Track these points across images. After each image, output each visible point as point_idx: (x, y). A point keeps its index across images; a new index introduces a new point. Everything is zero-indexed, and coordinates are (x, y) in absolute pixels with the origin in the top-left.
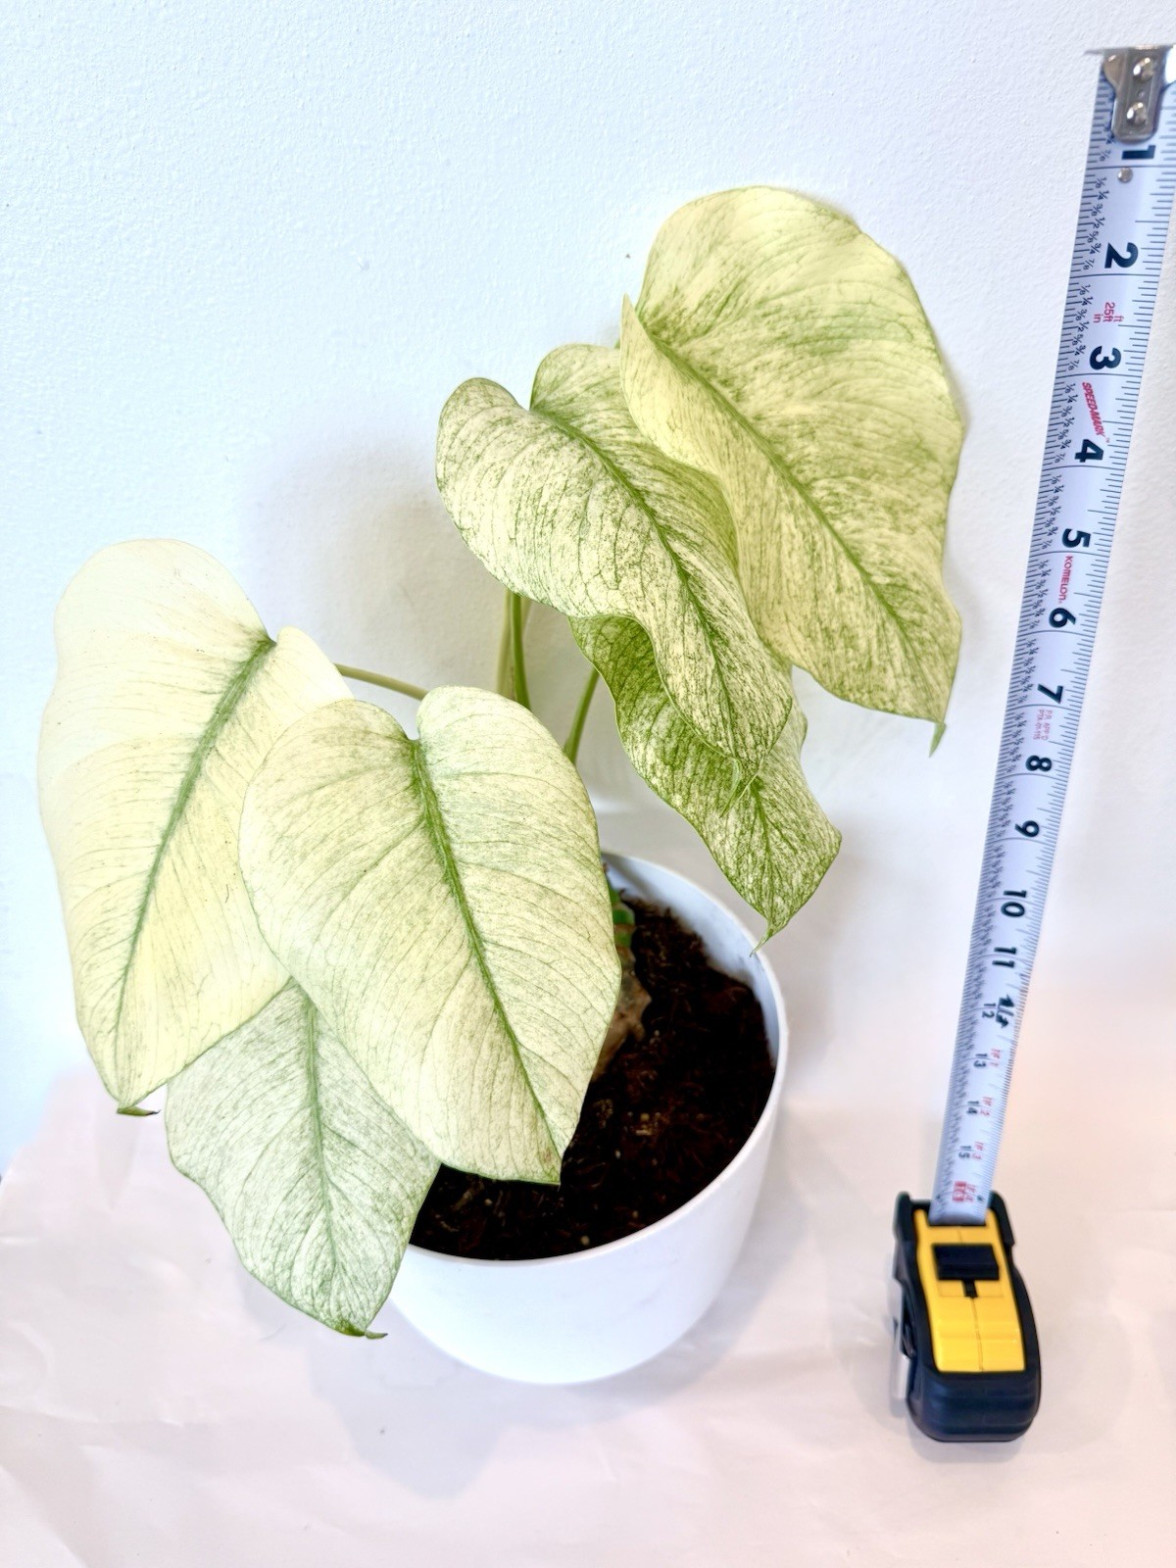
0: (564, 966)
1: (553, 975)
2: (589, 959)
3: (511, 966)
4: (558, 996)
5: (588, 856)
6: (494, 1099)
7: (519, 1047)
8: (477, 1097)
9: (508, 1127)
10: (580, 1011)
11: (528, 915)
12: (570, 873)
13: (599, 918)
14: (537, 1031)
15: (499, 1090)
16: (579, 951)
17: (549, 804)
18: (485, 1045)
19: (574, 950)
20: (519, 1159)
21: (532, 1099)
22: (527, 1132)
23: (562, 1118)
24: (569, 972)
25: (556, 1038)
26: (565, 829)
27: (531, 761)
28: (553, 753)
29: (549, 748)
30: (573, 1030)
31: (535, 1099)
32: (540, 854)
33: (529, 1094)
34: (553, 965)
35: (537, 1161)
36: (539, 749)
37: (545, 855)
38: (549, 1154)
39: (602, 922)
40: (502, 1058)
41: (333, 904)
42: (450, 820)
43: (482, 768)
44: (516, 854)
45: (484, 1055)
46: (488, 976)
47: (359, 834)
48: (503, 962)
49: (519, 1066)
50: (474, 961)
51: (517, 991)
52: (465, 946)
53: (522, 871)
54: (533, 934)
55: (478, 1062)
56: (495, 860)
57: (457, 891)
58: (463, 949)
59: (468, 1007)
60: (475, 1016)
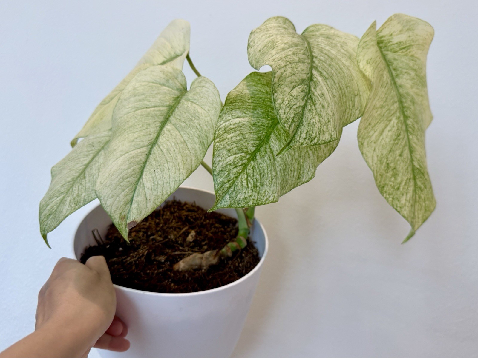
0: (171, 165)
1: (166, 165)
2: (180, 168)
3: (157, 154)
4: (163, 172)
5: (205, 143)
6: (121, 184)
7: (141, 178)
8: (117, 179)
9: (118, 196)
10: (165, 181)
11: (173, 144)
12: (195, 143)
13: (193, 162)
14: (149, 178)
15: (124, 183)
16: (179, 164)
17: (205, 120)
18: (132, 168)
19: (177, 163)
20: (114, 208)
21: (132, 196)
22: (122, 203)
23: (135, 209)
24: (171, 168)
25: (153, 184)
26: (204, 130)
27: (209, 107)
28: (217, 108)
29: (217, 107)
30: (159, 186)
31: (133, 197)
32: (191, 132)
33: (132, 194)
34: (168, 163)
35: (118, 216)
36: (214, 105)
37: (192, 133)
38: (124, 218)
39: (193, 163)
40: (134, 176)
41: (131, 111)
42: (177, 110)
43: (195, 101)
44: (185, 127)
45: (130, 171)
46: (150, 153)
47: (151, 98)
48: (156, 152)
49: (136, 183)
50: (150, 147)
51: (154, 163)
52: (151, 141)
53: (182, 133)
54: (170, 151)
55: (126, 171)
56: (178, 126)
57: (162, 127)
58: (149, 141)
59: (137, 156)
60: (137, 159)
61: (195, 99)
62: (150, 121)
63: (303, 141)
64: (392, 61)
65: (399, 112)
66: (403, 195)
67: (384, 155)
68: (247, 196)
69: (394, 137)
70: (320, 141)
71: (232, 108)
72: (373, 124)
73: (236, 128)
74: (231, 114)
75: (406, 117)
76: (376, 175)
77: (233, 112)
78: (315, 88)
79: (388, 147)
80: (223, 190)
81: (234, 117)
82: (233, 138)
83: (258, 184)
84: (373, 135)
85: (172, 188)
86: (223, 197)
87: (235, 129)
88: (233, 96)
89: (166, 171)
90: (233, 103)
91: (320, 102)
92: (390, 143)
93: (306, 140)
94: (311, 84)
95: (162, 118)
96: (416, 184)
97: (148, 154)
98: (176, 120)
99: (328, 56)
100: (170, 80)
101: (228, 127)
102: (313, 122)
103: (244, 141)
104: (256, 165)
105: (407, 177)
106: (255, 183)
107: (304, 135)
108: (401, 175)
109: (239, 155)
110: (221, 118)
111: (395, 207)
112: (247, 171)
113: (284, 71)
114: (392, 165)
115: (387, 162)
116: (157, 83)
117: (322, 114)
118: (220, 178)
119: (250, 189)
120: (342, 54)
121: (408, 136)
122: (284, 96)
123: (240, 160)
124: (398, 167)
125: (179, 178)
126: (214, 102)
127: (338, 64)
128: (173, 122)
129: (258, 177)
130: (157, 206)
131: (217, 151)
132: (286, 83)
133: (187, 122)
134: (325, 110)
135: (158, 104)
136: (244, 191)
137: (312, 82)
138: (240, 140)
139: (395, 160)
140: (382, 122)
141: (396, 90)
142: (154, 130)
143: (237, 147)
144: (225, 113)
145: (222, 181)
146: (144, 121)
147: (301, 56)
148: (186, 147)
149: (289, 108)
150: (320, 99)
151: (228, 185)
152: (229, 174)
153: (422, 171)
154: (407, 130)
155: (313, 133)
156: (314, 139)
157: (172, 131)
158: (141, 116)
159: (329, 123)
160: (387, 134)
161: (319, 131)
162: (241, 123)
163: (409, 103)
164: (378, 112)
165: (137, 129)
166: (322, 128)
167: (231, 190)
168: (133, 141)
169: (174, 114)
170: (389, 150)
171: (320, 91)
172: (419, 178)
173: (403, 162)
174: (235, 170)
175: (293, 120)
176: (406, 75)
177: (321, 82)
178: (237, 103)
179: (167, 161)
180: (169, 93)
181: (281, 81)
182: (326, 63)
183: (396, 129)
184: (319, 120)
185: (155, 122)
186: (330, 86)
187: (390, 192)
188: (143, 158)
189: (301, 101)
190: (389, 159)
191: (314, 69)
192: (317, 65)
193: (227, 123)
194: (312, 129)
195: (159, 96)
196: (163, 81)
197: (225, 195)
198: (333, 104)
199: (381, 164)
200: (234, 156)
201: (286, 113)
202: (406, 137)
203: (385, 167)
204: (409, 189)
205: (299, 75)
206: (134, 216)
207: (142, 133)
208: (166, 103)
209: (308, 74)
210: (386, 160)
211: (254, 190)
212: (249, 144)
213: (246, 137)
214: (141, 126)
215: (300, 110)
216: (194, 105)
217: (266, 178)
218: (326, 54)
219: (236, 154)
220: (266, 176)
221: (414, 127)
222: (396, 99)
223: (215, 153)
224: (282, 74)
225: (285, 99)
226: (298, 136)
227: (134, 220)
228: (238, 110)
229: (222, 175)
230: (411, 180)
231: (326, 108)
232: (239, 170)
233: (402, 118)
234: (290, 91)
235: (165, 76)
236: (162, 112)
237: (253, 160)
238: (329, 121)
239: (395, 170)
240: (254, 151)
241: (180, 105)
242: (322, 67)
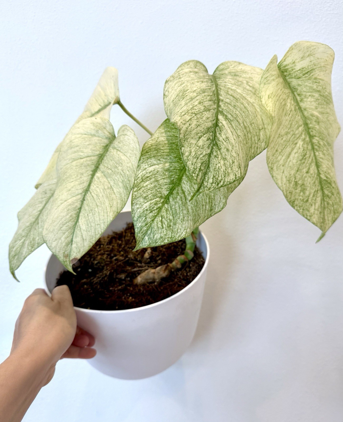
0: (100, 209)
1: (96, 209)
2: (107, 211)
4: (94, 216)
5: (128, 187)
6: (62, 229)
7: (78, 222)
8: (58, 225)
9: (60, 239)
10: (97, 223)
11: (102, 190)
12: (120, 188)
13: (119, 204)
14: (84, 221)
15: (64, 228)
16: (106, 207)
17: (127, 167)
18: (70, 215)
19: (105, 207)
20: (58, 250)
21: (72, 238)
22: (64, 244)
24: (100, 211)
25: (87, 227)
26: (126, 176)
27: (130, 153)
30: (92, 228)
32: (116, 178)
33: (72, 236)
34: (98, 207)
35: (62, 255)
38: (67, 256)
39: (119, 205)
40: (71, 221)
41: (69, 162)
42: (105, 158)
43: (119, 149)
44: (111, 174)
45: (68, 217)
46: (84, 200)
47: (84, 149)
48: (89, 199)
49: (74, 226)
50: (84, 194)
51: (87, 208)
52: (84, 189)
53: (109, 179)
54: (100, 196)
55: (65, 217)
56: (106, 173)
57: (93, 175)
58: (83, 189)
59: (73, 203)
60: (73, 206)
61: (119, 147)
62: (83, 170)
63: (210, 186)
64: (297, 87)
65: (305, 134)
66: (312, 205)
67: (292, 175)
68: (162, 235)
69: (301, 158)
70: (225, 183)
71: (147, 158)
72: (280, 151)
73: (151, 175)
74: (147, 163)
75: (311, 137)
76: (285, 193)
77: (149, 160)
78: (220, 134)
79: (295, 167)
80: (142, 233)
81: (150, 165)
82: (149, 186)
83: (172, 224)
84: (281, 159)
85: (102, 228)
86: (143, 239)
87: (151, 177)
88: (148, 146)
89: (97, 214)
90: (148, 152)
91: (224, 147)
92: (297, 163)
93: (213, 184)
94: (216, 130)
95: (93, 166)
96: (323, 193)
97: (82, 200)
98: (104, 168)
99: (233, 97)
100: (100, 130)
101: (144, 176)
102: (219, 167)
103: (158, 187)
104: (170, 207)
105: (314, 190)
106: (168, 223)
107: (211, 181)
108: (308, 189)
109: (154, 200)
110: (139, 168)
111: (306, 216)
112: (162, 213)
113: (189, 125)
114: (300, 182)
115: (296, 180)
116: (88, 135)
117: (226, 157)
118: (139, 223)
119: (164, 229)
120: (247, 92)
121: (314, 153)
122: (191, 149)
123: (155, 205)
124: (305, 183)
125: (107, 220)
126: (135, 149)
127: (242, 104)
128: (102, 170)
129: (171, 218)
130: (93, 244)
131: (135, 200)
132: (192, 136)
133: (113, 169)
134: (229, 153)
135: (90, 154)
136: (160, 232)
137: (218, 128)
138: (155, 186)
139: (302, 177)
140: (289, 147)
141: (301, 114)
142: (86, 178)
143: (152, 193)
144: (142, 163)
145: (141, 226)
146: (78, 171)
147: (207, 104)
148: (113, 192)
149: (196, 159)
150: (225, 143)
151: (146, 228)
152: (146, 218)
153: (329, 181)
154: (313, 148)
155: (219, 176)
156: (220, 182)
157: (100, 179)
158: (76, 167)
159: (234, 164)
160: (294, 156)
161: (224, 174)
162: (156, 171)
163: (314, 123)
164: (284, 139)
165: (73, 179)
166: (227, 170)
167: (149, 232)
168: (70, 190)
169: (103, 162)
170: (297, 169)
171: (225, 135)
172: (326, 188)
173: (310, 177)
174: (151, 214)
175: (200, 169)
176: (310, 97)
177: (226, 125)
178: (152, 152)
179: (97, 206)
180: (99, 143)
181: (187, 135)
182: (231, 105)
183: (302, 150)
184: (224, 163)
185: (88, 171)
186: (235, 128)
187: (300, 205)
188: (78, 205)
189: (207, 149)
190: (297, 178)
191: (219, 114)
192: (223, 109)
193: (144, 171)
194: (218, 173)
195: (90, 147)
196: (93, 132)
197: (145, 236)
198: (237, 145)
199: (290, 183)
200: (149, 202)
201: (194, 164)
202: (312, 155)
203: (293, 185)
204: (317, 199)
205: (204, 124)
206: (75, 254)
207: (77, 183)
208: (96, 153)
209: (214, 120)
210: (294, 179)
211: (168, 229)
212: (163, 189)
213: (160, 183)
214: (76, 176)
215: (206, 158)
216: (119, 153)
217: (178, 217)
218: (231, 95)
219: (151, 200)
220: (178, 215)
221: (320, 144)
222: (301, 123)
223: (133, 202)
224: (187, 128)
225: (192, 151)
226: (206, 182)
227: (75, 257)
228: (153, 158)
229: (140, 220)
230: (319, 192)
231: (230, 151)
232: (154, 214)
233: (308, 139)
234: (196, 142)
235: (95, 127)
236: (93, 161)
237: (166, 203)
238: (233, 163)
239: (303, 186)
240: (168, 195)
241: (108, 153)
242: (227, 110)
